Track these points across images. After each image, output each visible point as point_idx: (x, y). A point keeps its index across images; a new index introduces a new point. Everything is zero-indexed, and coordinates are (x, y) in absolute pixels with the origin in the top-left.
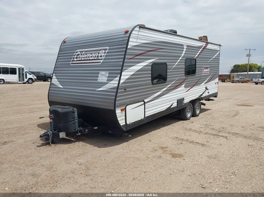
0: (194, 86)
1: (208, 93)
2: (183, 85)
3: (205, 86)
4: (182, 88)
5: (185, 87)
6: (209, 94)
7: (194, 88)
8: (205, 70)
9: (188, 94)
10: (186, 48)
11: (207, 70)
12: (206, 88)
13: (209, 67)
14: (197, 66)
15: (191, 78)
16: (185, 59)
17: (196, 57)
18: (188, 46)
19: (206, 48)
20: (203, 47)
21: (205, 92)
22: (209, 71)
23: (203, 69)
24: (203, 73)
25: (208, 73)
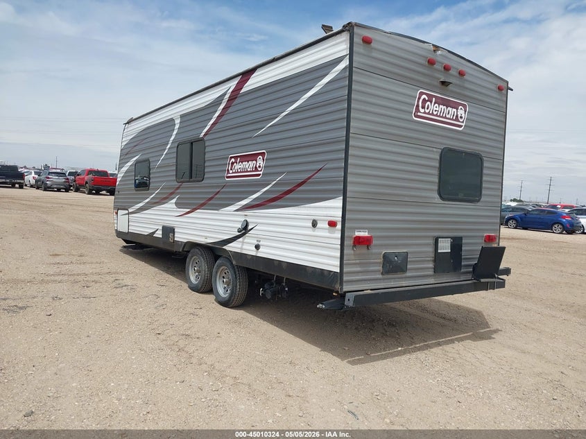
0: (199, 209)
1: (257, 247)
2: (174, 201)
3: (243, 220)
4: (171, 205)
5: (175, 203)
6: (260, 254)
7: (199, 214)
8: (237, 166)
10: (179, 121)
11: (249, 165)
13: (263, 154)
14: (208, 155)
15: (190, 188)
17: (203, 134)
18: (182, 116)
19: (242, 91)
20: (227, 96)
21: (241, 239)
22: (260, 167)
23: (233, 163)
24: (229, 175)
25: (259, 175)
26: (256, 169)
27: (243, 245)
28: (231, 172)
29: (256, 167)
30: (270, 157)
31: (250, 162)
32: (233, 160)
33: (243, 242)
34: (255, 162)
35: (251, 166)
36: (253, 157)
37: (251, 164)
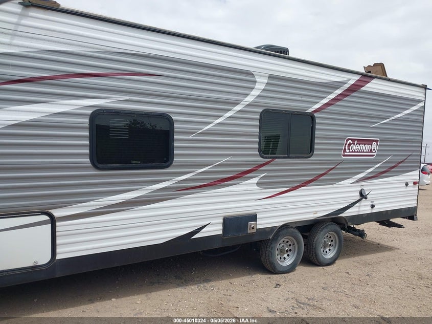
0: (304, 186)
1: (373, 206)
2: (255, 180)
3: (360, 189)
5: (258, 184)
6: (374, 210)
8: (355, 147)
9: (273, 206)
10: (263, 87)
11: (364, 147)
12: (363, 196)
13: (377, 141)
14: (317, 133)
16: (261, 110)
19: (362, 89)
20: (347, 86)
21: (357, 205)
22: (374, 150)
23: (350, 144)
24: (346, 154)
25: (373, 155)
26: (371, 151)
27: (359, 208)
28: (347, 151)
29: (371, 149)
30: (381, 143)
31: (366, 146)
32: (350, 141)
33: (360, 206)
34: (370, 146)
35: (367, 148)
36: (370, 142)
37: (368, 147)
